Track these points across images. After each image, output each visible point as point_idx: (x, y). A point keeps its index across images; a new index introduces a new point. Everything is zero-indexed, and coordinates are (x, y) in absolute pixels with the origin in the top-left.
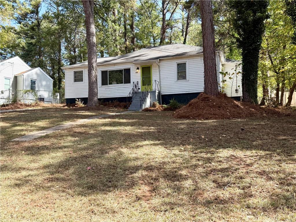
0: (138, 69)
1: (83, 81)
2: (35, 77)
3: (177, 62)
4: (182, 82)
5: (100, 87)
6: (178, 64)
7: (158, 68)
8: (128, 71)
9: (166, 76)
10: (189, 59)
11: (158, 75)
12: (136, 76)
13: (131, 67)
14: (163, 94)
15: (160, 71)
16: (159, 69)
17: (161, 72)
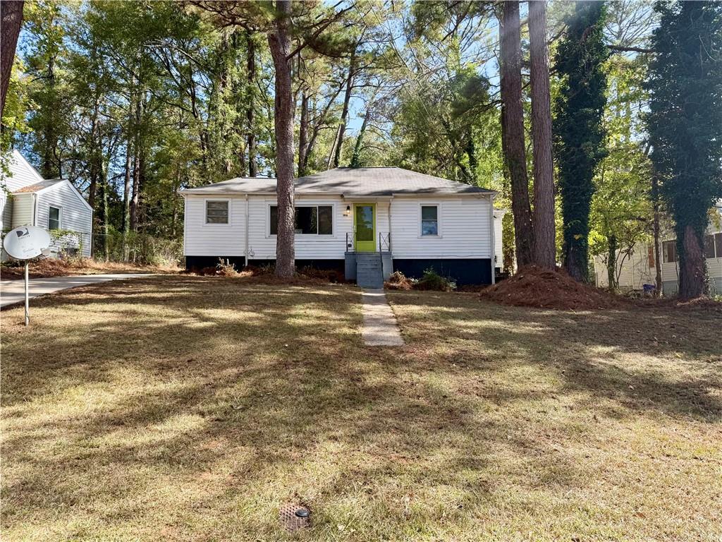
0: (348, 208)
1: (227, 222)
2: (58, 201)
3: (422, 203)
4: (430, 239)
5: (267, 236)
6: (423, 208)
7: (387, 211)
8: (327, 211)
9: (402, 227)
10: (443, 201)
11: (388, 224)
12: (344, 222)
13: (335, 203)
14: (396, 258)
15: (390, 216)
16: (389, 213)
17: (392, 218)
